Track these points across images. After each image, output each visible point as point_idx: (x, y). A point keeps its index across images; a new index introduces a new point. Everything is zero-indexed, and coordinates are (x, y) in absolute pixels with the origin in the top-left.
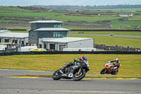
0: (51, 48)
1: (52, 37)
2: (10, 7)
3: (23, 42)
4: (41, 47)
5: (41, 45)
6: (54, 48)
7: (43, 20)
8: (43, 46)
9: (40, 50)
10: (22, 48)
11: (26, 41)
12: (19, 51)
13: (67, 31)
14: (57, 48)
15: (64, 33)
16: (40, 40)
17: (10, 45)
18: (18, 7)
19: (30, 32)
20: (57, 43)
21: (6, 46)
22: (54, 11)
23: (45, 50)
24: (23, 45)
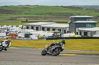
0: (84, 35)
1: (85, 27)
2: (56, 6)
3: (65, 30)
4: (77, 34)
5: (77, 33)
6: (87, 35)
7: (79, 15)
8: (79, 33)
9: (77, 36)
10: (64, 34)
11: (68, 30)
12: (62, 36)
13: (96, 23)
14: (89, 35)
16: (77, 29)
17: (56, 32)
18: (62, 6)
19: (70, 23)
20: (89, 31)
21: (53, 33)
22: (87, 9)
23: (80, 36)
24: (65, 33)
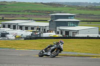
0: (66, 34)
1: (67, 26)
2: (35, 3)
3: (45, 30)
4: (58, 33)
6: (68, 34)
7: (60, 13)
8: (60, 33)
9: (57, 36)
10: (44, 34)
11: (47, 29)
12: (41, 36)
13: (78, 22)
14: (71, 34)
15: (76, 23)
16: (58, 28)
17: (35, 32)
18: (42, 3)
19: (50, 22)
21: (32, 33)
22: (69, 6)
23: (61, 36)
24: (45, 32)
